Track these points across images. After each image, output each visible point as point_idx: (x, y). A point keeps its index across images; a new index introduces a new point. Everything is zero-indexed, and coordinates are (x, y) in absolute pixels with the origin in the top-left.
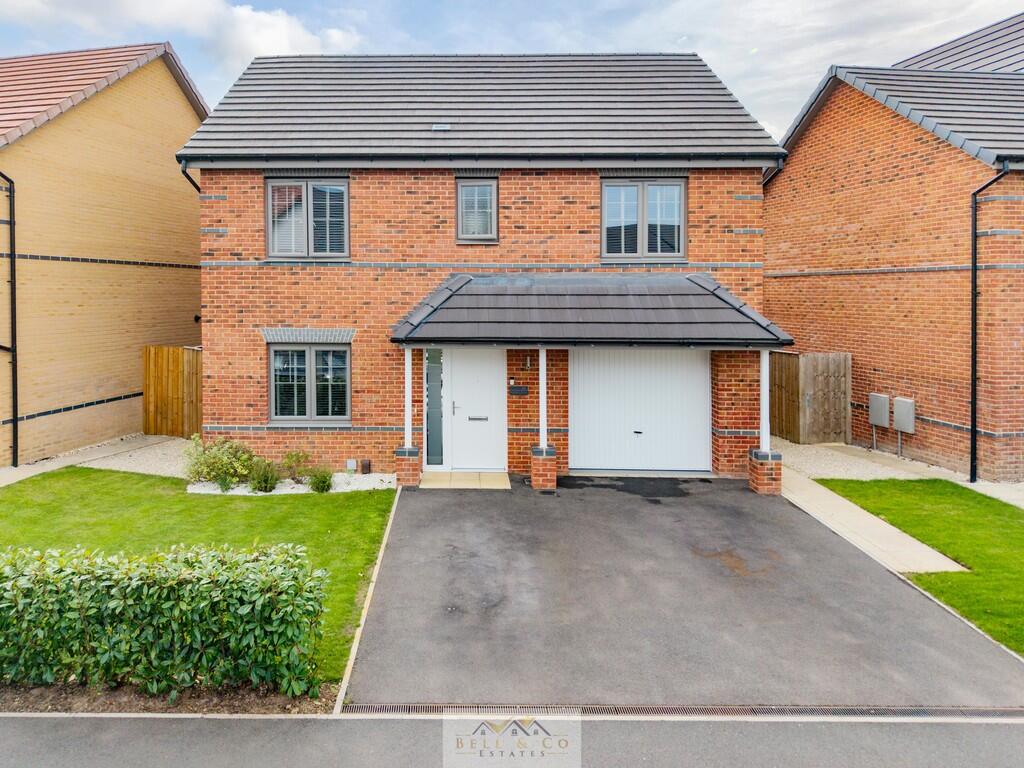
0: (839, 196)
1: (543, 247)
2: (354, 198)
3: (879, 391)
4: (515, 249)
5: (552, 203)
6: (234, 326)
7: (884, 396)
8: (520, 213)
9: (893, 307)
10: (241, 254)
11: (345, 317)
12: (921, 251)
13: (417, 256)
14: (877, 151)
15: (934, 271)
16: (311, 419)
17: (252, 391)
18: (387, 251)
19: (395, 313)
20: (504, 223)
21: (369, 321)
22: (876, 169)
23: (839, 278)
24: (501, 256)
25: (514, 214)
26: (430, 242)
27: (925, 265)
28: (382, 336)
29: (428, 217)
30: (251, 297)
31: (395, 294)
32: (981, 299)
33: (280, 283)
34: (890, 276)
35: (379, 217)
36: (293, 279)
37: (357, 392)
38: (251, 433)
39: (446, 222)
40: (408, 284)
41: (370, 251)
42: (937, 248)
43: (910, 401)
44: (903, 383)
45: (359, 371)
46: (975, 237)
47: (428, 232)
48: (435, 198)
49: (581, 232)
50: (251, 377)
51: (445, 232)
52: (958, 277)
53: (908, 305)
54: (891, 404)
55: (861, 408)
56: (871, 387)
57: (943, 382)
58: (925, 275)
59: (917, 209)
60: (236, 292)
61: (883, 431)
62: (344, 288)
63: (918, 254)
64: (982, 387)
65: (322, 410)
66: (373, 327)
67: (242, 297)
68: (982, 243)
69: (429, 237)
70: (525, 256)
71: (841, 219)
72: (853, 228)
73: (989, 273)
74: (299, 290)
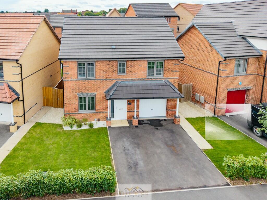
0: (192, 50)
1: (135, 75)
2: (96, 66)
3: (198, 93)
4: (129, 76)
5: (137, 66)
6: (71, 93)
7: (198, 94)
8: (131, 68)
9: (202, 77)
10: (72, 78)
11: (94, 90)
12: (208, 68)
13: (110, 78)
14: (201, 44)
15: (210, 73)
16: (87, 111)
17: (75, 106)
18: (103, 77)
19: (105, 89)
20: (127, 70)
21: (99, 91)
22: (201, 48)
23: (191, 67)
24: (127, 77)
25: (130, 69)
26: (112, 75)
27: (209, 72)
28: (102, 94)
29: (112, 70)
30: (75, 87)
31: (105, 85)
32: (219, 82)
33: (81, 84)
34: (202, 71)
35: (102, 70)
36: (84, 83)
37: (97, 105)
38: (75, 114)
39: (115, 70)
40: (108, 83)
41: (100, 77)
42: (211, 69)
43: (204, 97)
44: (202, 93)
45: (97, 101)
46: (219, 70)
47: (112, 73)
48: (113, 66)
49: (143, 72)
50: (75, 103)
51: (115, 73)
52: (215, 76)
53: (205, 78)
54: (200, 97)
55: (194, 95)
56: (196, 92)
57: (210, 95)
58: (209, 74)
59: (208, 60)
60: (71, 86)
61: (198, 101)
62: (94, 85)
63: (208, 69)
64: (217, 99)
65: (89, 109)
66: (100, 92)
67: (73, 87)
68: (220, 71)
69: (112, 74)
70: (131, 77)
71: (192, 55)
72: (195, 58)
73: (221, 78)
74: (85, 85)
